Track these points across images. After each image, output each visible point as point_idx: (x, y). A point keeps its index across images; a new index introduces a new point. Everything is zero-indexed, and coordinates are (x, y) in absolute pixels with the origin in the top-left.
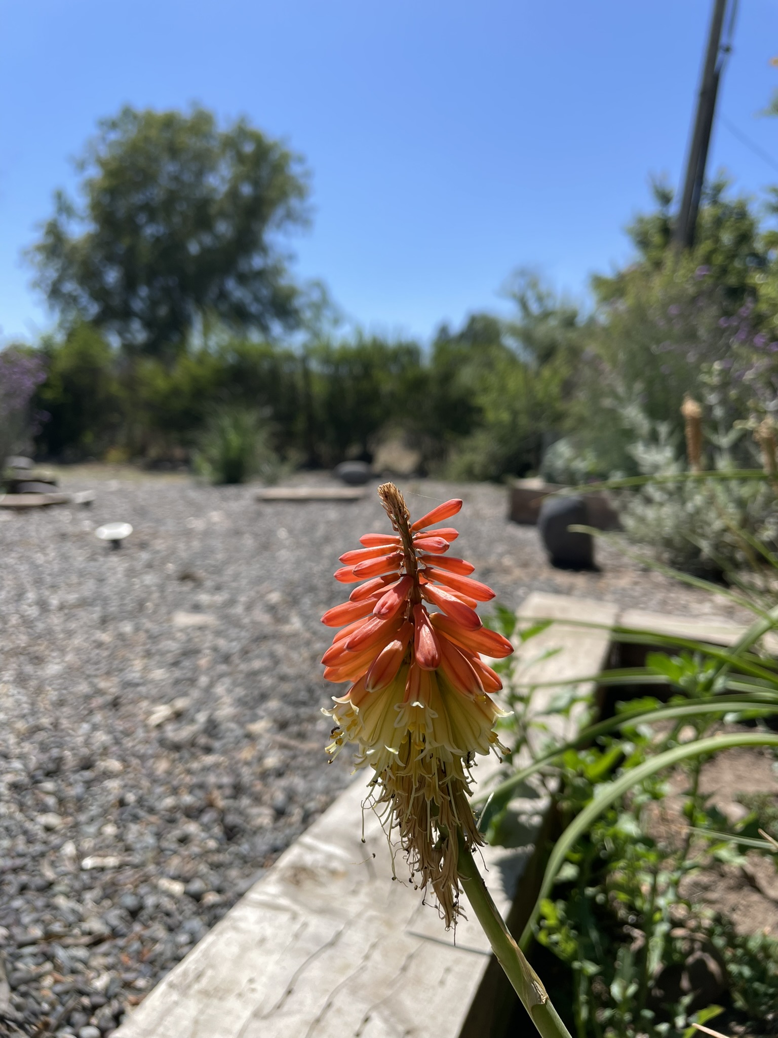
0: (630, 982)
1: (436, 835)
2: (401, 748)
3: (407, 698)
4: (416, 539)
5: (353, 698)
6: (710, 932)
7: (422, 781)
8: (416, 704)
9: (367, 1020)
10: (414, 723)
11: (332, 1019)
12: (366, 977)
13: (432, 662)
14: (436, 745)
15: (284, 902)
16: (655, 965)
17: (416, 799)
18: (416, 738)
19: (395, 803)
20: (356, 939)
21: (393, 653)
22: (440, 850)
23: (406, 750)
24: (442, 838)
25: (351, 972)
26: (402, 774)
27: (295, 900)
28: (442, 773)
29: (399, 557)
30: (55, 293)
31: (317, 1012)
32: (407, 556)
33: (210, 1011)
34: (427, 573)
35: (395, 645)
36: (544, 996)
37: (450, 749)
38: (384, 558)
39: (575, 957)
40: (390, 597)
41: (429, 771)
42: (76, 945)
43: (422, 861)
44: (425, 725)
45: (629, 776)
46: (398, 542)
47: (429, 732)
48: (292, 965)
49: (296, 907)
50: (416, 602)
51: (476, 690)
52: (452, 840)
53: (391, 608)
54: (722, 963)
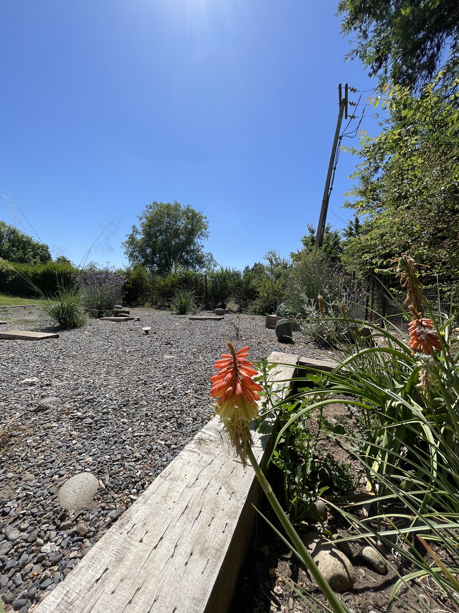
0: (301, 477)
1: (241, 442)
2: (232, 419)
3: (233, 405)
4: (237, 357)
5: (218, 403)
6: (326, 460)
7: (237, 427)
8: (236, 407)
9: (221, 488)
10: (235, 412)
11: (210, 488)
12: (220, 474)
13: (241, 395)
14: (241, 418)
15: (196, 450)
16: (309, 471)
17: (236, 432)
18: (236, 416)
19: (230, 433)
20: (218, 462)
21: (230, 391)
22: (242, 446)
23: (233, 420)
24: (243, 443)
25: (216, 473)
26: (232, 425)
27: (199, 450)
28: (243, 425)
29: (232, 362)
30: (131, 255)
31: (205, 486)
32: (234, 362)
33: (173, 485)
34: (240, 367)
35: (230, 388)
36: (271, 490)
37: (245, 419)
38: (227, 363)
39: (284, 469)
40: (229, 375)
41: (239, 425)
42: (131, 462)
43: (237, 450)
44: (238, 412)
45: (302, 411)
46: (232, 357)
47: (239, 414)
48: (198, 470)
49: (199, 452)
50: (236, 375)
51: (252, 402)
52: (245, 444)
53: (229, 379)
54: (330, 471)
